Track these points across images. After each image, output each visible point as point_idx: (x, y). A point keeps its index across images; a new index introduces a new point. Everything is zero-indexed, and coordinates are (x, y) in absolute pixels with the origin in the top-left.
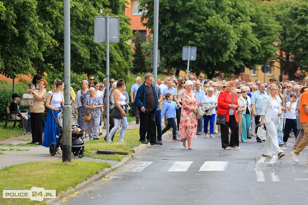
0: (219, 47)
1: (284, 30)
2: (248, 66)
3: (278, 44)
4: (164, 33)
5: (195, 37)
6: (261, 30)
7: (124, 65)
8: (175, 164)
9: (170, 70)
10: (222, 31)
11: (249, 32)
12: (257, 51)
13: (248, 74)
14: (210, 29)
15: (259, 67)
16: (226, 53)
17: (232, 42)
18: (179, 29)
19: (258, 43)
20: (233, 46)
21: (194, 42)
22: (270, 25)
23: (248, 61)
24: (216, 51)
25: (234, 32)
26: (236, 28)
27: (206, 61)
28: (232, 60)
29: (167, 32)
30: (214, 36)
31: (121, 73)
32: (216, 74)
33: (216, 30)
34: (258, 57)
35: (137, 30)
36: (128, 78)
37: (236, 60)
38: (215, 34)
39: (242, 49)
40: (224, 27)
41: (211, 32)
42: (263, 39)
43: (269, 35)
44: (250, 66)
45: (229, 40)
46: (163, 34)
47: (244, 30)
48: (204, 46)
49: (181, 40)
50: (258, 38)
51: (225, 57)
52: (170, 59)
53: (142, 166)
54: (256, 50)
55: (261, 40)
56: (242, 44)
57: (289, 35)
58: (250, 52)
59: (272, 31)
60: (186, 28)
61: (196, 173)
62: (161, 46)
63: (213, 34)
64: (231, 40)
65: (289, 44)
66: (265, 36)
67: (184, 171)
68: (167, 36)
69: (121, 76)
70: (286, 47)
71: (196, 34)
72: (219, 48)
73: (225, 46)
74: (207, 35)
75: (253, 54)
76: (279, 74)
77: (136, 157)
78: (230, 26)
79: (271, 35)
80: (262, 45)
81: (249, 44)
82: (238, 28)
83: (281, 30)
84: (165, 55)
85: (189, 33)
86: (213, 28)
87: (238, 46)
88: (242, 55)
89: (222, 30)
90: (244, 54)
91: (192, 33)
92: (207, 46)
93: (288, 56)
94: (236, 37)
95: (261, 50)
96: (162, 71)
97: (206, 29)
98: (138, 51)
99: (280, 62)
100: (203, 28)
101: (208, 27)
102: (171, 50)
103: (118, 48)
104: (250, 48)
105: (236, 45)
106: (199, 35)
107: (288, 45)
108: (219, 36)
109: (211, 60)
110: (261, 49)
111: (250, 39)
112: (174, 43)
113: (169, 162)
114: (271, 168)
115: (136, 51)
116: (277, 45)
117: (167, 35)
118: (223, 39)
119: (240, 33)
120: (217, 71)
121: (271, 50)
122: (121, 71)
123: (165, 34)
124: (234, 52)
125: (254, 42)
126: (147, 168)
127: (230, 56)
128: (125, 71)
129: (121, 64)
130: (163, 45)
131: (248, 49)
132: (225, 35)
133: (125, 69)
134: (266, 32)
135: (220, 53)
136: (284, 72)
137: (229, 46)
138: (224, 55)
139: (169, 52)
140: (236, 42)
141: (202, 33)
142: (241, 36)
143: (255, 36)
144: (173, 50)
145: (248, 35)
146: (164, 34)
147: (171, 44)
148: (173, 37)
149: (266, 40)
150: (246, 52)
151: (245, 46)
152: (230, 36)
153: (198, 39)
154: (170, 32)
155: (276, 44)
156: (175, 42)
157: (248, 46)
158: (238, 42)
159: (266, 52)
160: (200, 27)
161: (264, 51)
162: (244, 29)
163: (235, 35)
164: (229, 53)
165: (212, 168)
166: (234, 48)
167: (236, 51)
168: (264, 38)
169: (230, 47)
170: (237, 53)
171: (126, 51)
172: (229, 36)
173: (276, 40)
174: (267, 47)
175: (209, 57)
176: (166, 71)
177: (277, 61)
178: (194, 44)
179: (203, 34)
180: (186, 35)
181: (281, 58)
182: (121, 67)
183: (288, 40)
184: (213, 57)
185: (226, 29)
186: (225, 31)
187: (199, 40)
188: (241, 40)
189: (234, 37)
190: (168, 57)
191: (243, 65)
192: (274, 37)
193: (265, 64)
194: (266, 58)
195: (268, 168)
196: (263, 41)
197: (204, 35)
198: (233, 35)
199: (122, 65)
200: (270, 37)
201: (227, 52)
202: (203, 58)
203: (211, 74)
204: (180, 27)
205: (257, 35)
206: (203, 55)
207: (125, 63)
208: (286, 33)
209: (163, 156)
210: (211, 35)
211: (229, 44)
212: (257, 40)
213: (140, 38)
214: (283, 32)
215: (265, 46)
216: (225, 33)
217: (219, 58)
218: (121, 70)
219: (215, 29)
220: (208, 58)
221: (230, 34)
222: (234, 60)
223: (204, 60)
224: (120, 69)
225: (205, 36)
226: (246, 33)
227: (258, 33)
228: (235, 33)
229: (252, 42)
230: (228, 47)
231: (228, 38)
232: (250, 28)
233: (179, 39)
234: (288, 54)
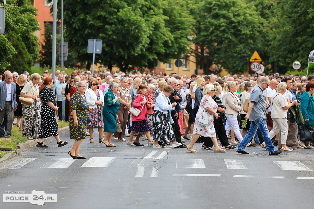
0: (131, 40)
1: (198, 24)
2: (161, 60)
3: (193, 38)
4: (74, 25)
5: (106, 29)
6: (174, 24)
7: (27, 57)
8: (58, 161)
9: (83, 63)
10: (133, 24)
11: (161, 25)
12: (170, 45)
13: (164, 68)
14: (121, 21)
15: (174, 61)
16: (138, 46)
17: (144, 35)
18: (89, 21)
19: (171, 37)
20: (145, 40)
21: (105, 34)
22: (183, 19)
23: (162, 55)
24: (127, 44)
25: (145, 25)
26: (148, 21)
27: (117, 54)
28: (144, 53)
29: (78, 24)
30: (126, 28)
31: (25, 65)
32: (130, 68)
33: (127, 23)
34: (172, 51)
35: (48, 22)
36: (31, 71)
37: (149, 53)
38: (126, 27)
39: (155, 42)
40: (136, 20)
41: (123, 25)
42: (177, 33)
43: (182, 29)
44: (164, 60)
45: (141, 34)
46: (73, 27)
47: (156, 23)
48: (115, 39)
49: (92, 33)
50: (172, 32)
51: (137, 50)
52: (81, 52)
53: (23, 163)
55: (174, 34)
56: (154, 38)
57: (203, 29)
58: (163, 46)
59: (185, 25)
60: (97, 20)
61: (76, 170)
62: (71, 39)
63: (125, 27)
64: (143, 33)
65: (203, 38)
66: (179, 30)
67: (65, 167)
68: (77, 28)
69: (24, 68)
70: (201, 41)
71: (107, 26)
72: (130, 41)
73: (137, 39)
74: (119, 28)
75: (166, 48)
76: (195, 68)
77: (22, 153)
78: (141, 19)
79: (185, 29)
80: (176, 39)
81: (162, 38)
82: (149, 21)
83: (194, 23)
84: (75, 48)
85: (100, 25)
86: (125, 21)
87: (150, 39)
88: (155, 49)
89: (134, 23)
90: (157, 48)
91: (102, 26)
92: (118, 39)
93: (202, 50)
94: (147, 30)
95: (175, 45)
96: (76, 64)
97: (117, 22)
98: (48, 43)
99: (195, 56)
100: (114, 21)
101: (120, 20)
102: (82, 42)
103: (20, 40)
104: (163, 42)
105: (148, 39)
106: (111, 28)
107: (203, 40)
108: (131, 29)
109: (122, 53)
110: (175, 43)
111: (163, 32)
112: (84, 36)
113: (54, 158)
114: (155, 163)
115: (46, 43)
116: (191, 39)
117: (78, 27)
118: (134, 33)
119: (151, 26)
120: (130, 65)
121: (184, 44)
122: (24, 64)
123: (75, 26)
124: (146, 45)
125: (167, 36)
126: (28, 164)
127: (142, 50)
128: (28, 63)
129: (24, 57)
130: (73, 37)
131: (161, 43)
132: (137, 28)
133: (28, 62)
134: (179, 26)
135: (132, 46)
136: (199, 67)
137: (141, 39)
138: (136, 49)
139: (80, 44)
140: (149, 36)
141: (114, 26)
142: (153, 29)
143: (168, 30)
144: (84, 42)
145: (160, 29)
146: (74, 27)
147: (81, 36)
148: (84, 29)
149: (180, 34)
150: (159, 45)
151: (158, 39)
152: (142, 29)
153: (109, 32)
154: (80, 24)
155: (191, 38)
156: (86, 35)
157: (161, 40)
159: (180, 46)
160: (111, 19)
161: (178, 45)
162: (157, 22)
163: (147, 28)
164: (141, 47)
165: (95, 165)
166: (146, 42)
167: (148, 45)
168: (177, 32)
169: (141, 40)
170: (149, 46)
171: (31, 42)
172: (141, 29)
173: (189, 34)
174: (180, 41)
175: (121, 50)
176: (79, 64)
177: (192, 55)
178: (105, 37)
179: (114, 27)
180: (98, 27)
181: (196, 52)
182: (24, 60)
183: (202, 34)
184: (124, 51)
185: (138, 22)
186: (136, 24)
187: (110, 33)
188: (153, 33)
189: (146, 30)
190: (79, 49)
191: (156, 58)
192: (187, 31)
193: (179, 58)
194: (179, 53)
195: (152, 163)
196: (176, 35)
197: (115, 28)
198: (145, 28)
199: (25, 58)
200: (183, 31)
201: (139, 45)
202: (115, 52)
203: (124, 68)
204: (91, 20)
205: (170, 29)
206: (114, 48)
207: (28, 56)
208: (201, 27)
209: (49, 152)
210: (123, 28)
211: (141, 38)
212: (170, 34)
213: (50, 30)
214: (197, 27)
215: (179, 40)
216: (136, 26)
217: (131, 51)
218: (24, 62)
219: (126, 21)
220: (119, 51)
221: (141, 28)
222: (147, 54)
223: (115, 54)
224: (23, 62)
225: (117, 29)
226: (158, 26)
227: (171, 27)
228: (147, 26)
229: (165, 35)
230: (140, 40)
231: (139, 31)
232: (163, 21)
233: (90, 32)
234: (203, 48)
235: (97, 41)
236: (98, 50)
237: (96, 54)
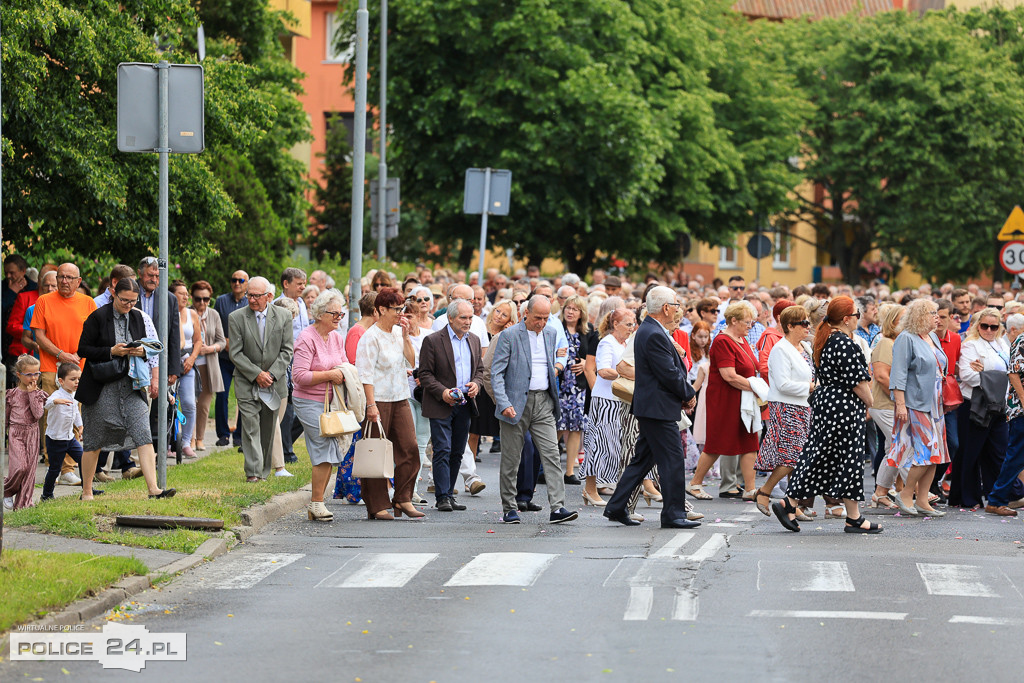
0: (602, 169)
1: (824, 117)
2: (702, 236)
3: (808, 163)
4: (420, 124)
5: (524, 136)
6: (746, 116)
7: (271, 228)
9: (450, 247)
10: (612, 118)
11: (702, 121)
12: (732, 187)
13: (710, 261)
14: (572, 110)
15: (742, 239)
16: (628, 191)
17: (645, 155)
18: (470, 109)
19: (735, 159)
20: (649, 170)
21: (518, 152)
22: (775, 101)
23: (704, 219)
24: (592, 185)
25: (651, 121)
26: (661, 107)
27: (560, 215)
28: (646, 214)
30: (587, 133)
31: (263, 254)
32: (600, 260)
33: (592, 114)
34: (736, 206)
37: (660, 215)
38: (590, 128)
39: (681, 178)
40: (619, 106)
41: (577, 121)
42: (753, 146)
43: (771, 133)
44: (712, 236)
45: (636, 149)
46: (416, 127)
47: (687, 115)
48: (552, 167)
49: (476, 147)
50: (737, 143)
51: (624, 204)
52: (441, 209)
54: (729, 182)
55: (745, 150)
56: (680, 162)
57: (840, 133)
58: (708, 189)
59: (782, 119)
60: (493, 106)
62: (409, 167)
63: (583, 128)
64: (643, 147)
65: (841, 163)
66: (760, 137)
68: (429, 133)
69: (260, 263)
70: (834, 174)
71: (526, 127)
72: (601, 174)
73: (624, 167)
74: (564, 131)
75: (717, 197)
76: (813, 262)
77: (253, 538)
78: (638, 102)
79: (780, 133)
80: (750, 165)
81: (705, 163)
82: (665, 110)
83: (812, 116)
84: (423, 198)
85: (503, 123)
86: (583, 108)
87: (668, 168)
88: (682, 199)
89: (613, 116)
90: (686, 196)
91: (512, 124)
92: (561, 167)
93: (838, 202)
94: (658, 137)
95: (747, 185)
96: (423, 250)
97: (558, 112)
98: (337, 182)
99: (814, 222)
100: (549, 109)
101: (567, 104)
102: (445, 179)
103: (249, 172)
104: (708, 175)
105: (660, 166)
106: (538, 132)
107: (839, 168)
108: (603, 134)
109: (577, 213)
110: (745, 179)
111: (707, 145)
112: (452, 157)
113: (358, 554)
115: (331, 183)
116: (801, 166)
117: (431, 129)
118: (615, 146)
119: (672, 125)
120: (602, 251)
121: (776, 182)
122: (260, 250)
123: (424, 127)
124: (654, 188)
125: (721, 155)
127: (639, 203)
128: (274, 248)
129: (262, 226)
130: (416, 163)
131: (701, 180)
132: (623, 131)
133: (274, 243)
134: (761, 124)
135: (606, 192)
136: (827, 257)
137: (636, 168)
138: (619, 201)
139: (438, 186)
140: (661, 157)
141: (547, 124)
142: (677, 135)
143: (725, 137)
144: (451, 178)
145: (699, 133)
146: (420, 128)
147: (443, 158)
148: (451, 135)
149: (763, 149)
150: (693, 188)
151: (693, 168)
152: (641, 135)
153: (533, 143)
154: (439, 119)
155: (799, 162)
156: (458, 154)
157: (702, 171)
158: (667, 154)
159: (763, 188)
160: (539, 103)
161: (756, 187)
162: (689, 111)
163: (657, 131)
164: (635, 192)
166: (654, 175)
167: (659, 184)
168: (755, 142)
169: (638, 171)
170: (663, 192)
171: (283, 181)
172: (635, 135)
173: (795, 149)
174: (764, 172)
175: (572, 204)
176: (435, 249)
177: (802, 220)
178: (520, 160)
179: (549, 129)
180: (495, 129)
181: (818, 210)
182: (262, 236)
183: (837, 149)
184: (582, 206)
185: (626, 112)
186: (621, 119)
187: (536, 148)
188: (676, 147)
189: (654, 139)
190: (435, 202)
191: (686, 230)
192: (787, 141)
193: (761, 228)
194: (762, 213)
196: (752, 155)
197: (553, 131)
198: (650, 131)
199: (264, 229)
200: (775, 140)
201: (631, 188)
202: (551, 208)
203: (582, 261)
204: (474, 105)
205: (730, 133)
206: (548, 197)
207: (273, 223)
208: (832, 127)
209: (344, 535)
210: (578, 131)
211: (636, 163)
212: (731, 148)
213: (343, 139)
214: (822, 125)
215: (759, 168)
216: (621, 124)
217: (603, 206)
218: (260, 244)
219: (588, 110)
220: (565, 207)
221: (639, 130)
222: (654, 216)
223: (553, 215)
224: (257, 243)
225: (557, 134)
226: (694, 124)
227: (735, 126)
228: (656, 124)
229: (714, 155)
230: (632, 171)
231: (631, 141)
232: (708, 109)
233: (469, 144)
234: (840, 196)
235: (495, 175)
236: (497, 204)
237: (492, 218)
